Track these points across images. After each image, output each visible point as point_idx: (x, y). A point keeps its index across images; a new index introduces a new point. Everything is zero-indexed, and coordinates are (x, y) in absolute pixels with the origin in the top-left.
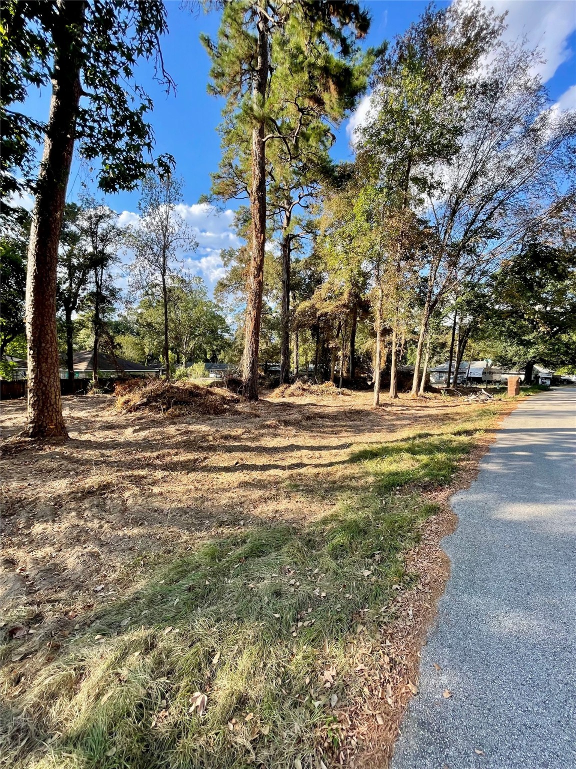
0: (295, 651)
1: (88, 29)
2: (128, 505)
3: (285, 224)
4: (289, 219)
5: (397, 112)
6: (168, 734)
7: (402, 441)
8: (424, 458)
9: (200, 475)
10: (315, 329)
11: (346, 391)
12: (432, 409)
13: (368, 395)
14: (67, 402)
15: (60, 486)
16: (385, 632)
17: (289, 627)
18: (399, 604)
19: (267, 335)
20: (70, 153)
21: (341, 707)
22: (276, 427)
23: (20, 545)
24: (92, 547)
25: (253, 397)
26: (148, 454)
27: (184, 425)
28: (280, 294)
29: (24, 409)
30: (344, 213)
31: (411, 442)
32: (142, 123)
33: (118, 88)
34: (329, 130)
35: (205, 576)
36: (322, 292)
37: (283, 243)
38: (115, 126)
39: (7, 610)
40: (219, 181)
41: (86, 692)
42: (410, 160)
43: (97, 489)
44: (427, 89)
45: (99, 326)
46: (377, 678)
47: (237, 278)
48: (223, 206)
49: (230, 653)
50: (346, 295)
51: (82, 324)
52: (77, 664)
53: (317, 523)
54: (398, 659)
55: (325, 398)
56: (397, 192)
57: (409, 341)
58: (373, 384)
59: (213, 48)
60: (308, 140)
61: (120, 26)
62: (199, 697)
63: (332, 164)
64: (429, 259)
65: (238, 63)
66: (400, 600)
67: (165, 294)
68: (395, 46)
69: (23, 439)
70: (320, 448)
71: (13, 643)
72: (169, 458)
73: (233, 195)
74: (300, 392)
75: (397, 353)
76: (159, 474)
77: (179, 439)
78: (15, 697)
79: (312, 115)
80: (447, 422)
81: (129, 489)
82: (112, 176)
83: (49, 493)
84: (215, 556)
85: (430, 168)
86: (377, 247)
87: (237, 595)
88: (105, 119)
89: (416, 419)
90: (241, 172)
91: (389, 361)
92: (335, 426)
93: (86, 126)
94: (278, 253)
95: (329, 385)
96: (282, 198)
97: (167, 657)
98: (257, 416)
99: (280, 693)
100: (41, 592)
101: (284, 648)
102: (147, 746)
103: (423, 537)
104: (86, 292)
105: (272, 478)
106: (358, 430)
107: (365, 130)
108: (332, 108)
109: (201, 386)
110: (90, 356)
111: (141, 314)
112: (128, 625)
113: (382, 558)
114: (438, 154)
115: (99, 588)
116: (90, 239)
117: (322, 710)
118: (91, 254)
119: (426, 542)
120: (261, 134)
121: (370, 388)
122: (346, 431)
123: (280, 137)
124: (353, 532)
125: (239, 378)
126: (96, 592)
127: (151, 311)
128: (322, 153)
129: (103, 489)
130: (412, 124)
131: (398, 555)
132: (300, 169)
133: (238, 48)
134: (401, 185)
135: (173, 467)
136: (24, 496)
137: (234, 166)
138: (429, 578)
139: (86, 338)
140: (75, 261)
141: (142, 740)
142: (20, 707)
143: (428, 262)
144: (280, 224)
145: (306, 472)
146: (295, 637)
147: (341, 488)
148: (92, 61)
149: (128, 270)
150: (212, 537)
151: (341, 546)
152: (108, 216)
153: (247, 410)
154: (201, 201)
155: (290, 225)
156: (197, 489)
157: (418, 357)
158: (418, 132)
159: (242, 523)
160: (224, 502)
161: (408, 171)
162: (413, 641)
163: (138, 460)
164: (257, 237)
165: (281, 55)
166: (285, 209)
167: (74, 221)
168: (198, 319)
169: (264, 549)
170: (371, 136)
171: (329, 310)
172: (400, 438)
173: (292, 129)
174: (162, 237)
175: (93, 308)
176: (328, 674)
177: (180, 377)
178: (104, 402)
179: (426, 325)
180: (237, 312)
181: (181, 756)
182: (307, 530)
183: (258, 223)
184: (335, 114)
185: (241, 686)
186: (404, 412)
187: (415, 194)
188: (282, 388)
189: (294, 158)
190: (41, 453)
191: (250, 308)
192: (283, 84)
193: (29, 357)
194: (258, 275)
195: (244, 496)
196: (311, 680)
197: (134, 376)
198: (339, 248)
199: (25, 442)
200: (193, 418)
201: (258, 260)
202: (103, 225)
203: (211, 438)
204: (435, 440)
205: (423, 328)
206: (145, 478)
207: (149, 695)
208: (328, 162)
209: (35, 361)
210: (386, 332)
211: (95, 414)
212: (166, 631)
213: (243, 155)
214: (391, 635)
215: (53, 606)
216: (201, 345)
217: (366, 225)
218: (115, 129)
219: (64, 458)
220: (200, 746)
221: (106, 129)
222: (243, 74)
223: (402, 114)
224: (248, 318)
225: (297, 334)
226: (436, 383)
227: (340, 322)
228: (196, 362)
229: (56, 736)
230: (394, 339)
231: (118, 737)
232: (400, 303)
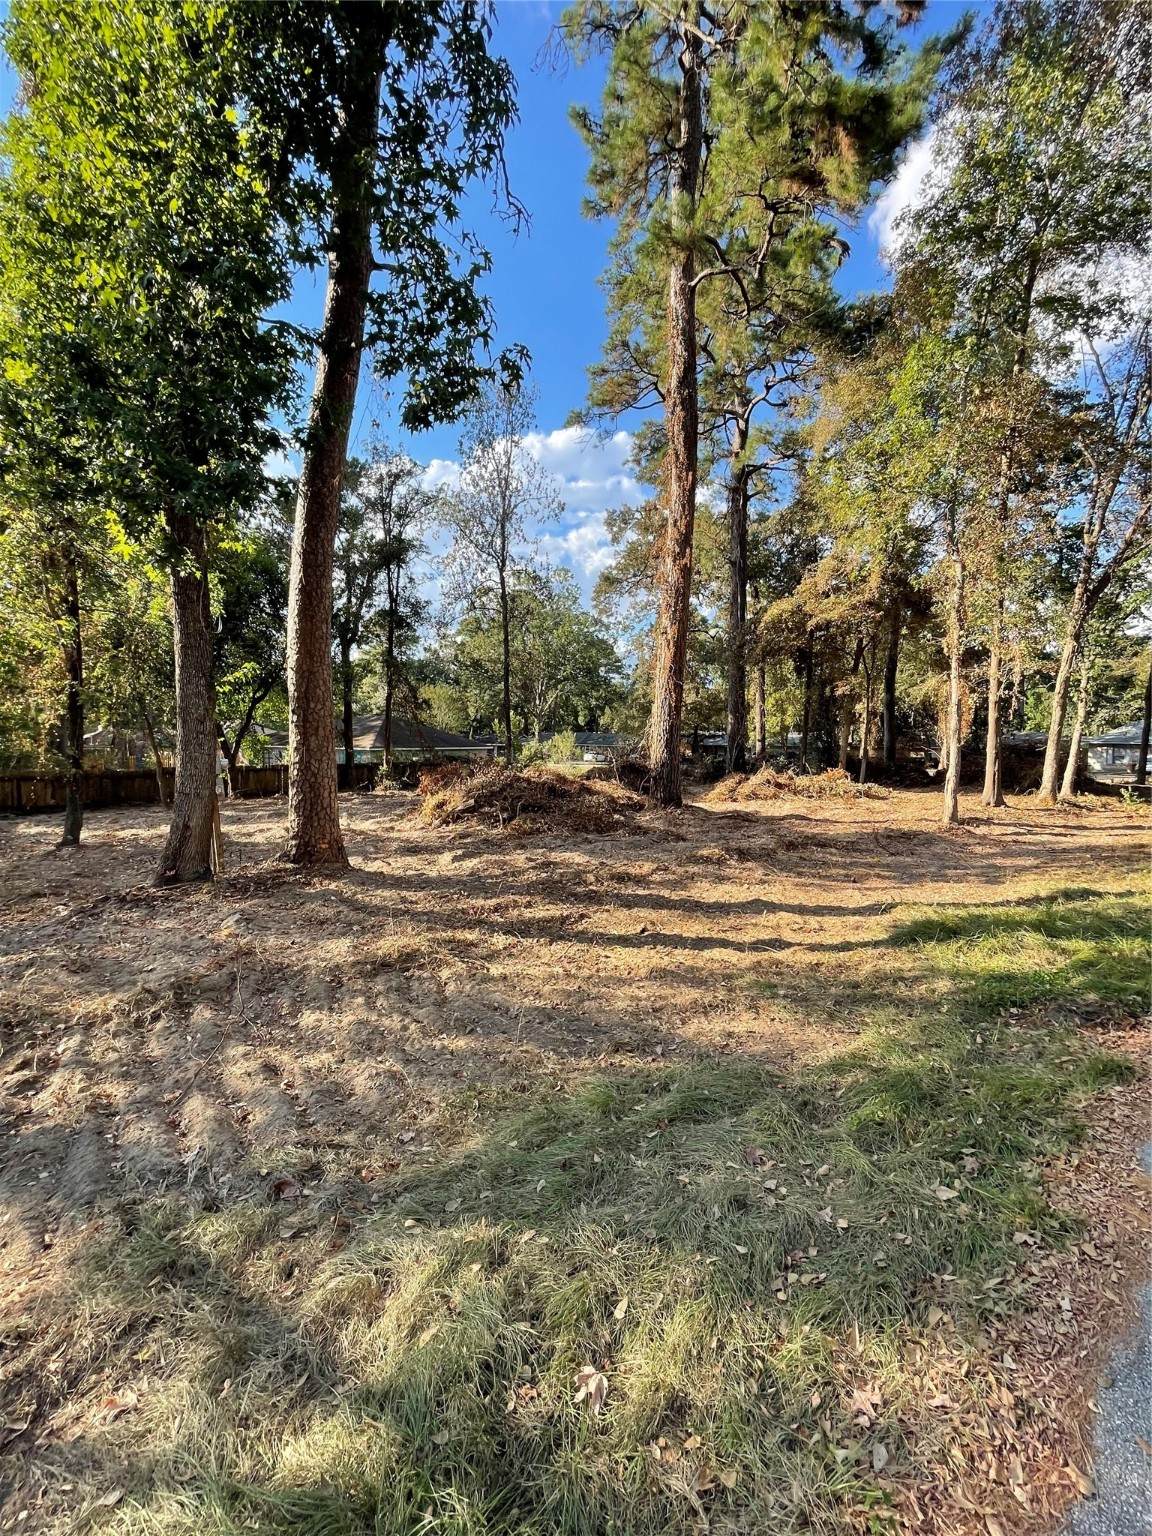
0: (784, 1331)
1: (385, 153)
2: (447, 993)
3: (736, 446)
4: (744, 434)
5: (998, 162)
6: (537, 1432)
7: (1018, 903)
8: (1084, 948)
9: (574, 949)
10: (805, 660)
11: (875, 788)
12: (1096, 832)
13: (930, 797)
14: (344, 805)
15: (339, 949)
16: (1000, 1336)
17: (767, 1279)
18: (1033, 1280)
19: (697, 674)
20: (355, 375)
21: (897, 1475)
22: (720, 862)
23: (284, 1044)
24: (391, 1063)
25: (672, 799)
26: (480, 902)
27: (541, 851)
28: (727, 590)
29: (280, 815)
30: (869, 406)
31: (1042, 908)
32: (473, 299)
33: (434, 244)
34: (834, 233)
35: (591, 1146)
36: (819, 576)
37: (733, 484)
38: (429, 312)
39: (270, 1150)
40: (603, 379)
41: (394, 1318)
42: (1034, 259)
43: (397, 961)
44: (1077, 93)
45: (395, 670)
46: (985, 1433)
47: (639, 563)
48: (610, 426)
49: (647, 1305)
50: (874, 581)
51: (367, 668)
52: (379, 1264)
53: (821, 1069)
54: (1038, 1404)
55: (826, 803)
56: (999, 340)
57: (1032, 676)
58: (941, 776)
59: (594, 127)
60: (785, 265)
61: (438, 133)
62: (593, 1380)
63: (840, 304)
64: (1085, 482)
65: (641, 143)
66: (1035, 1270)
67: (505, 606)
68: (992, 17)
69: (282, 866)
70: (818, 911)
71: (281, 1206)
72: (516, 912)
73: (630, 402)
74: (772, 790)
75: (1003, 704)
76: (500, 941)
77: (532, 876)
78: (287, 1299)
79: (796, 212)
80: (1142, 865)
81: (448, 964)
82: (424, 401)
83: (323, 960)
84: (611, 1108)
85: (1090, 269)
86: (949, 472)
87: (656, 1193)
88: (414, 304)
89: (1053, 856)
90: (646, 354)
91: (980, 722)
92: (851, 864)
93: (383, 322)
94: (723, 507)
95: (837, 777)
96: (731, 394)
97: (530, 1286)
98: (680, 838)
99: (755, 1411)
100: (318, 1127)
101: (759, 1320)
102: (502, 1444)
103: (1090, 1132)
104: (373, 611)
105: (717, 965)
106: (908, 876)
107: (919, 217)
108: (844, 186)
109: (571, 778)
110: (379, 723)
111: (463, 644)
112: (458, 1213)
113: (983, 1166)
114: (1113, 232)
115: (407, 1137)
116: (379, 516)
117: (854, 1470)
118: (382, 544)
119: (1100, 1146)
120: (688, 272)
121: (938, 782)
122: (878, 876)
123: (726, 272)
124: (906, 1097)
125: (641, 761)
126: (402, 1142)
127: (480, 638)
128: (816, 283)
129: (405, 961)
130: (1038, 179)
131: (1026, 1166)
132: (767, 327)
133: (641, 114)
134: (1011, 320)
135: (523, 929)
136: (287, 961)
137: (632, 346)
138: (1112, 1231)
139: (373, 693)
140: (355, 558)
141: (492, 1431)
142: (294, 1318)
143: (1084, 489)
144: (726, 446)
145: (790, 959)
146: (784, 1302)
147: (872, 999)
148: (394, 206)
149: (442, 567)
150: (599, 1069)
151: (880, 1124)
152: (410, 473)
153: (659, 825)
154: (569, 424)
155: (747, 447)
156: (568, 975)
157: (1056, 713)
158: (1055, 192)
159: (659, 1050)
160: (620, 1005)
161: (1029, 288)
162: (1075, 1371)
163: (463, 911)
164: (679, 478)
165: (731, 105)
166: (736, 416)
167: (354, 490)
168: (563, 650)
169: (708, 1108)
170: (935, 226)
171: (834, 615)
172: (1013, 897)
173: (751, 250)
174: (499, 499)
175: (383, 639)
176: (864, 1398)
177: (531, 759)
178: (402, 805)
179: (1077, 637)
180: (636, 631)
181: (565, 1483)
182: (799, 1082)
183: (681, 450)
184: (848, 197)
185: (673, 1376)
186: (1020, 838)
187: (1048, 335)
188: (730, 782)
189: (756, 308)
190: (308, 890)
191: (666, 622)
192: (734, 161)
193: (292, 727)
194: (682, 554)
195: (660, 997)
196: (823, 1401)
197: (451, 759)
198: (858, 482)
199: (286, 870)
200: (555, 838)
201: (682, 525)
202: (401, 489)
203: (591, 878)
204: (1110, 906)
205: (1068, 646)
206: (476, 946)
207: (500, 1349)
208: (829, 303)
209: (300, 734)
210: (973, 656)
211: (388, 825)
212: (526, 1237)
213: (651, 321)
214: (1017, 1346)
215: (337, 1154)
216: (567, 698)
217: (922, 425)
218: (429, 318)
219: (344, 901)
220: (599, 1474)
221: (415, 320)
222: (650, 164)
223: (1011, 165)
224: (661, 640)
225: (762, 670)
226: (1105, 772)
227: (861, 640)
228: (560, 732)
229: (351, 1384)
230: (992, 671)
231: (451, 1414)
232: (1008, 590)
